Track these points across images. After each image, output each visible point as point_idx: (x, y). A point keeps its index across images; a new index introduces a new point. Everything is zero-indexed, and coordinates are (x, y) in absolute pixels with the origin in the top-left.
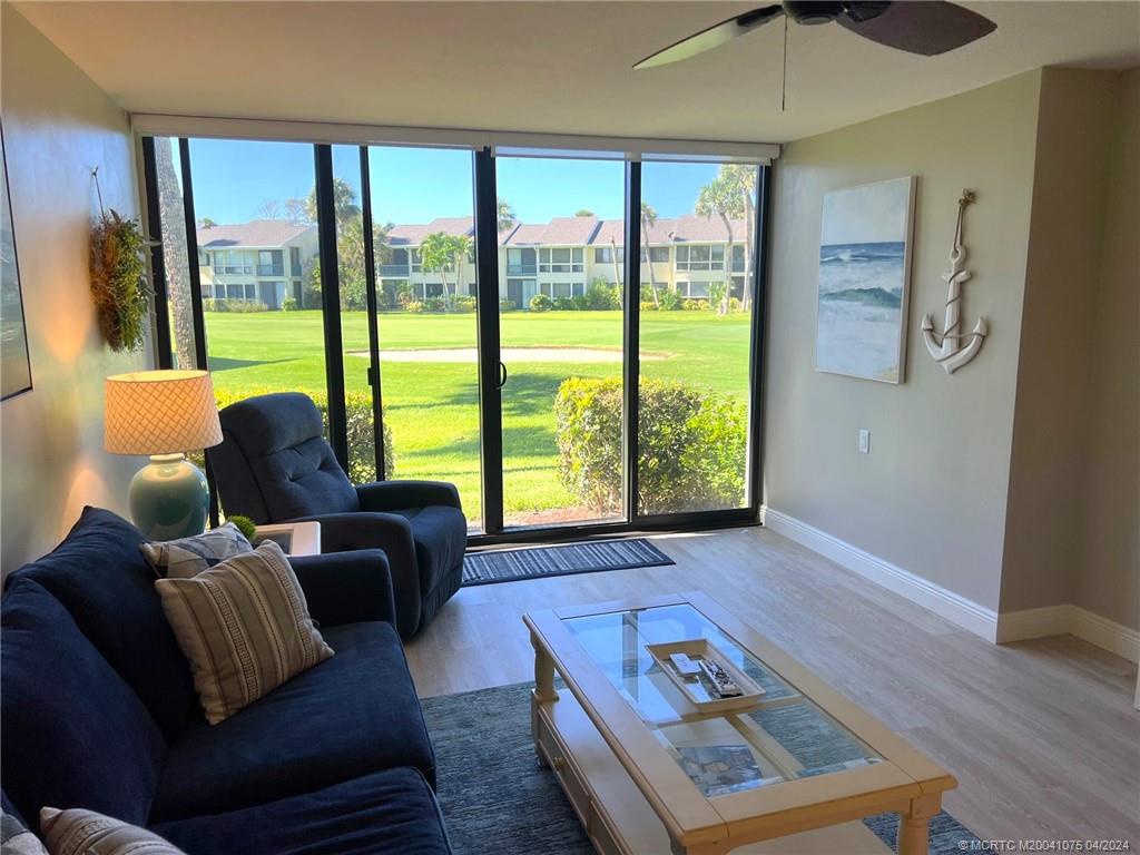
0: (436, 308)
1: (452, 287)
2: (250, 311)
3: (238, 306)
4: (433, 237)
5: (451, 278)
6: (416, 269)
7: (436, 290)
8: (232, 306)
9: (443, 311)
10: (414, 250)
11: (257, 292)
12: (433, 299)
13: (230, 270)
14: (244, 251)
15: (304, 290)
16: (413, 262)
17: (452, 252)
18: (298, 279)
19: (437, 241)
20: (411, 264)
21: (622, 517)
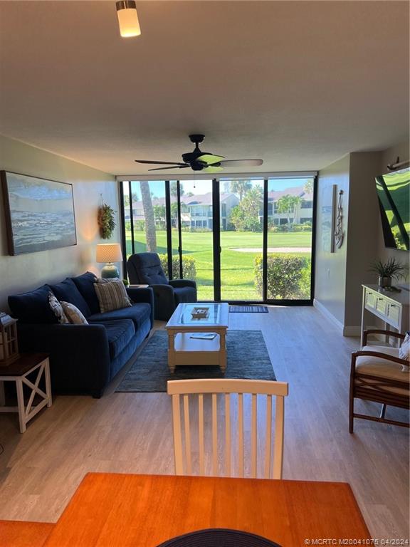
0: (284, 230)
1: (292, 220)
2: (204, 232)
3: (200, 230)
4: (284, 197)
5: (292, 216)
6: (275, 212)
7: (284, 221)
8: (197, 230)
9: (287, 231)
10: (275, 203)
11: (208, 224)
12: (283, 225)
13: (197, 214)
14: (203, 206)
15: (227, 223)
16: (275, 208)
17: (293, 204)
18: (224, 218)
19: (286, 199)
20: (273, 210)
21: (261, 298)
